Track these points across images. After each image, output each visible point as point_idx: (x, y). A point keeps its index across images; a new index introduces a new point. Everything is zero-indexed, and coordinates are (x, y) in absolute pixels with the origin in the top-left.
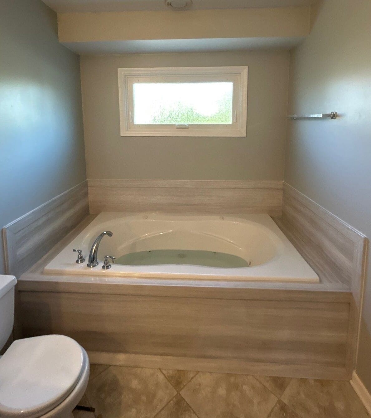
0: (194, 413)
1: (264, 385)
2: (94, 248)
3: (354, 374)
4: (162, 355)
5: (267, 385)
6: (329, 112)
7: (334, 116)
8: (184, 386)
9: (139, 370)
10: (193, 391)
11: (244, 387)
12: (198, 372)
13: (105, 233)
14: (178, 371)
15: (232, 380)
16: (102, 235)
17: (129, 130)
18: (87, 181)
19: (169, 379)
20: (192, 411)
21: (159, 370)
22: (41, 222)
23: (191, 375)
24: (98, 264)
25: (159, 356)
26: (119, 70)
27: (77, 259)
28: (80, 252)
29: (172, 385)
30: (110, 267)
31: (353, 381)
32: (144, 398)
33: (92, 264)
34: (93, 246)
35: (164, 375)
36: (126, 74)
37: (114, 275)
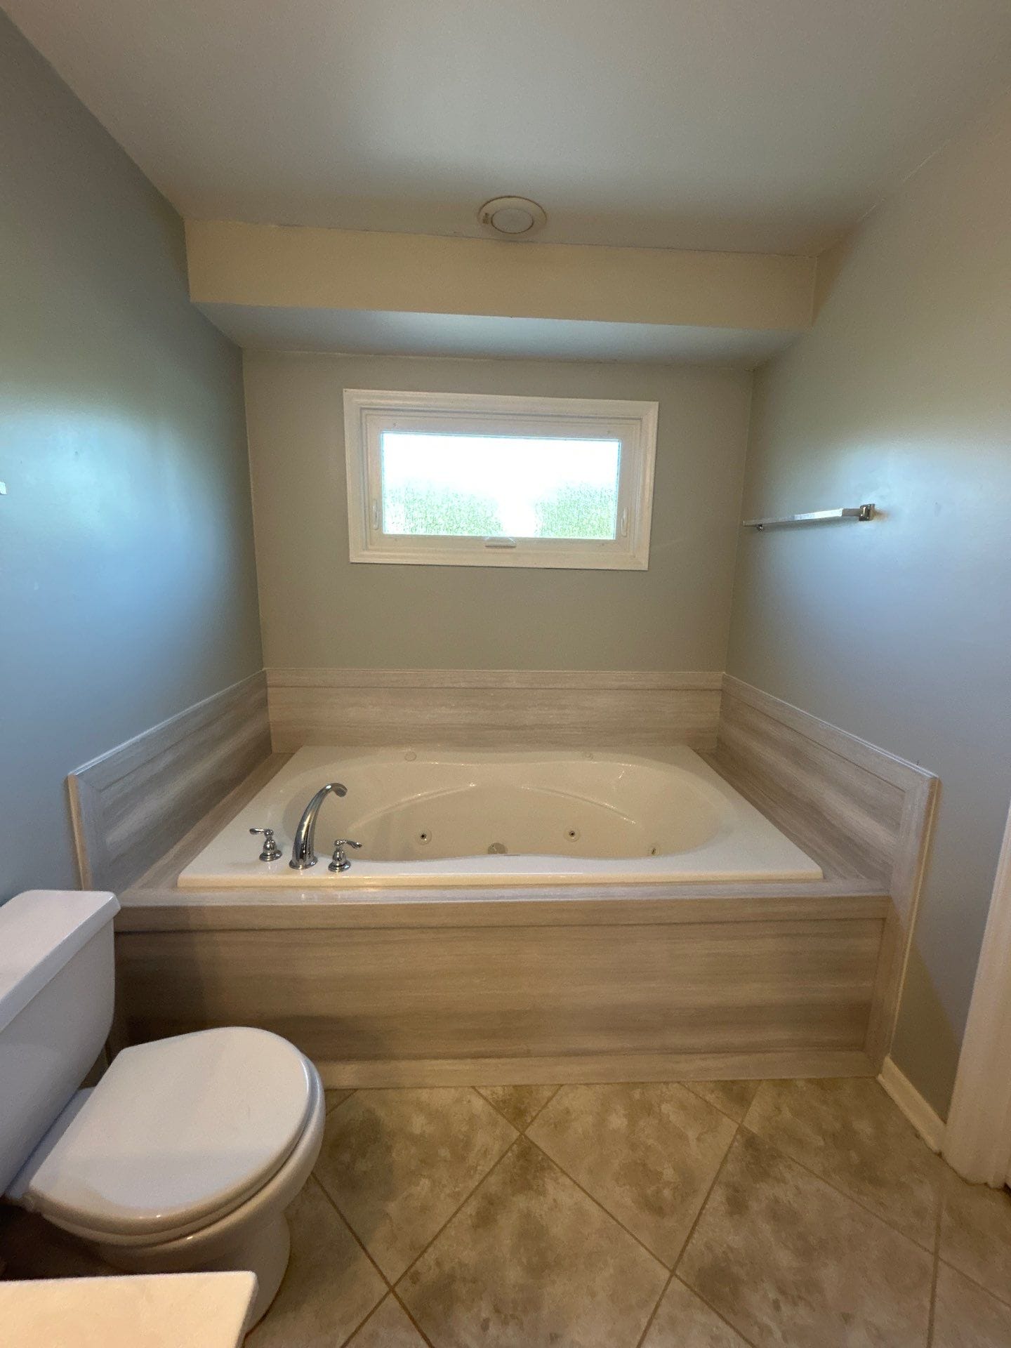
0: (563, 1172)
1: (706, 1101)
2: (306, 823)
3: (888, 1061)
4: (476, 1056)
5: (710, 1097)
6: (855, 506)
7: (867, 514)
8: (534, 1119)
9: (424, 1095)
10: (556, 1127)
11: (663, 1106)
12: (562, 1085)
13: (329, 789)
14: (515, 1087)
15: (637, 1094)
16: (323, 793)
17: (370, 547)
18: (265, 671)
19: (499, 1106)
20: (558, 1169)
21: (471, 1090)
22: (161, 765)
23: (547, 1093)
24: (315, 860)
25: (469, 1061)
26: (349, 393)
27: (261, 851)
28: (269, 834)
29: (504, 1117)
30: (346, 867)
31: (883, 1077)
32: (444, 1153)
33: (301, 860)
34: (303, 819)
35: (485, 1099)
36: (363, 407)
37: (361, 883)
